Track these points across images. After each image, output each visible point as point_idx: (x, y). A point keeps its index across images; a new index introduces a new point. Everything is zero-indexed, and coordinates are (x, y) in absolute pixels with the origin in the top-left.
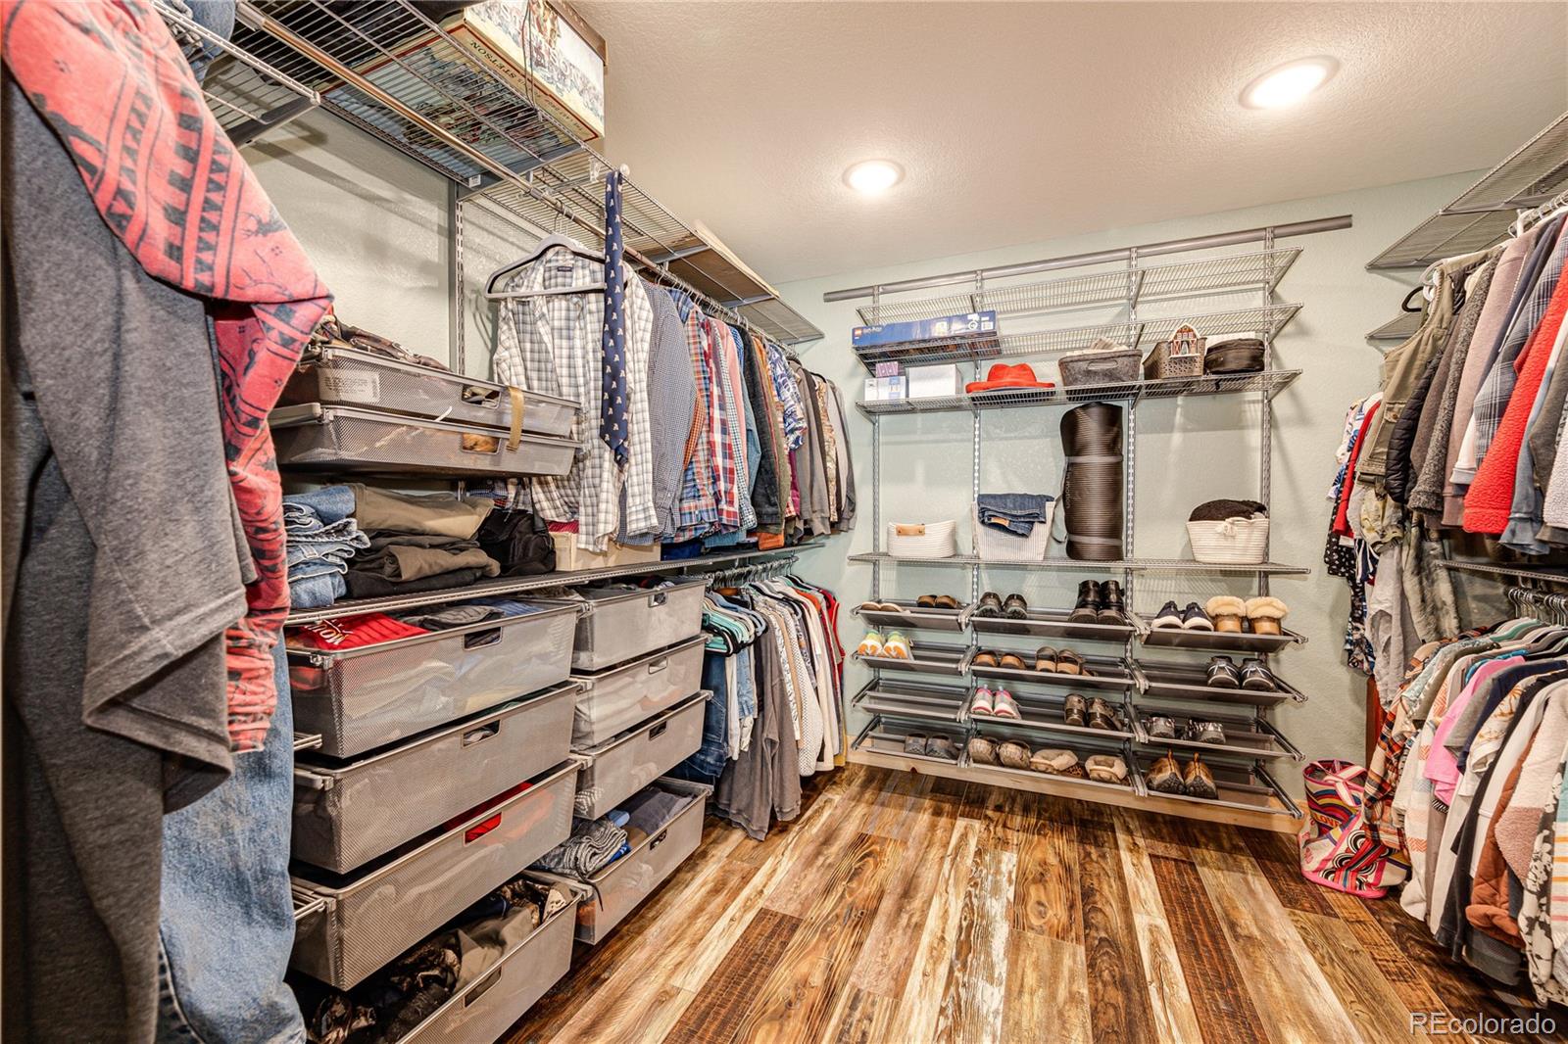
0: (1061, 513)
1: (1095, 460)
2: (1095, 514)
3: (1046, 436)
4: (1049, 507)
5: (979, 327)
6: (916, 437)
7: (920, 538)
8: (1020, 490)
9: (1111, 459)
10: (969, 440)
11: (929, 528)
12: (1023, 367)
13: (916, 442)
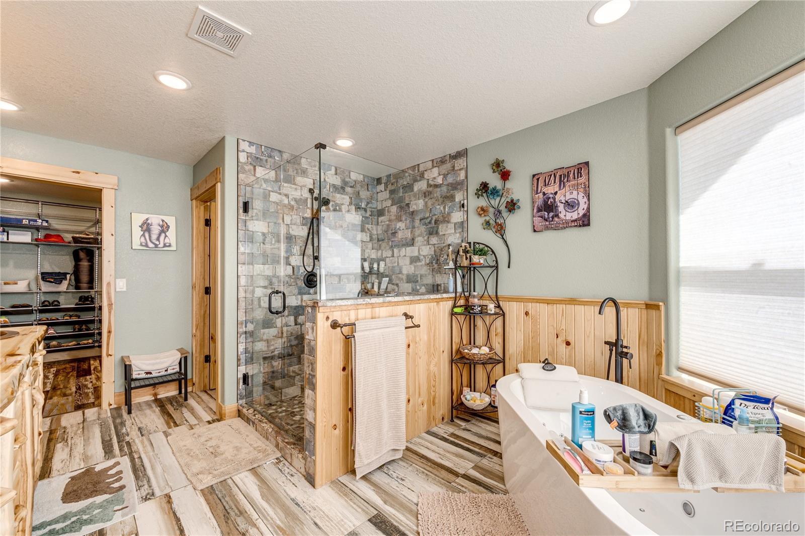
0: (73, 277)
1: (85, 264)
2: (84, 278)
3: (68, 255)
4: (68, 276)
5: (42, 224)
6: (10, 252)
7: (15, 285)
8: (57, 271)
9: (90, 264)
10: (36, 254)
11: (19, 282)
12: (59, 236)
13: (9, 253)
